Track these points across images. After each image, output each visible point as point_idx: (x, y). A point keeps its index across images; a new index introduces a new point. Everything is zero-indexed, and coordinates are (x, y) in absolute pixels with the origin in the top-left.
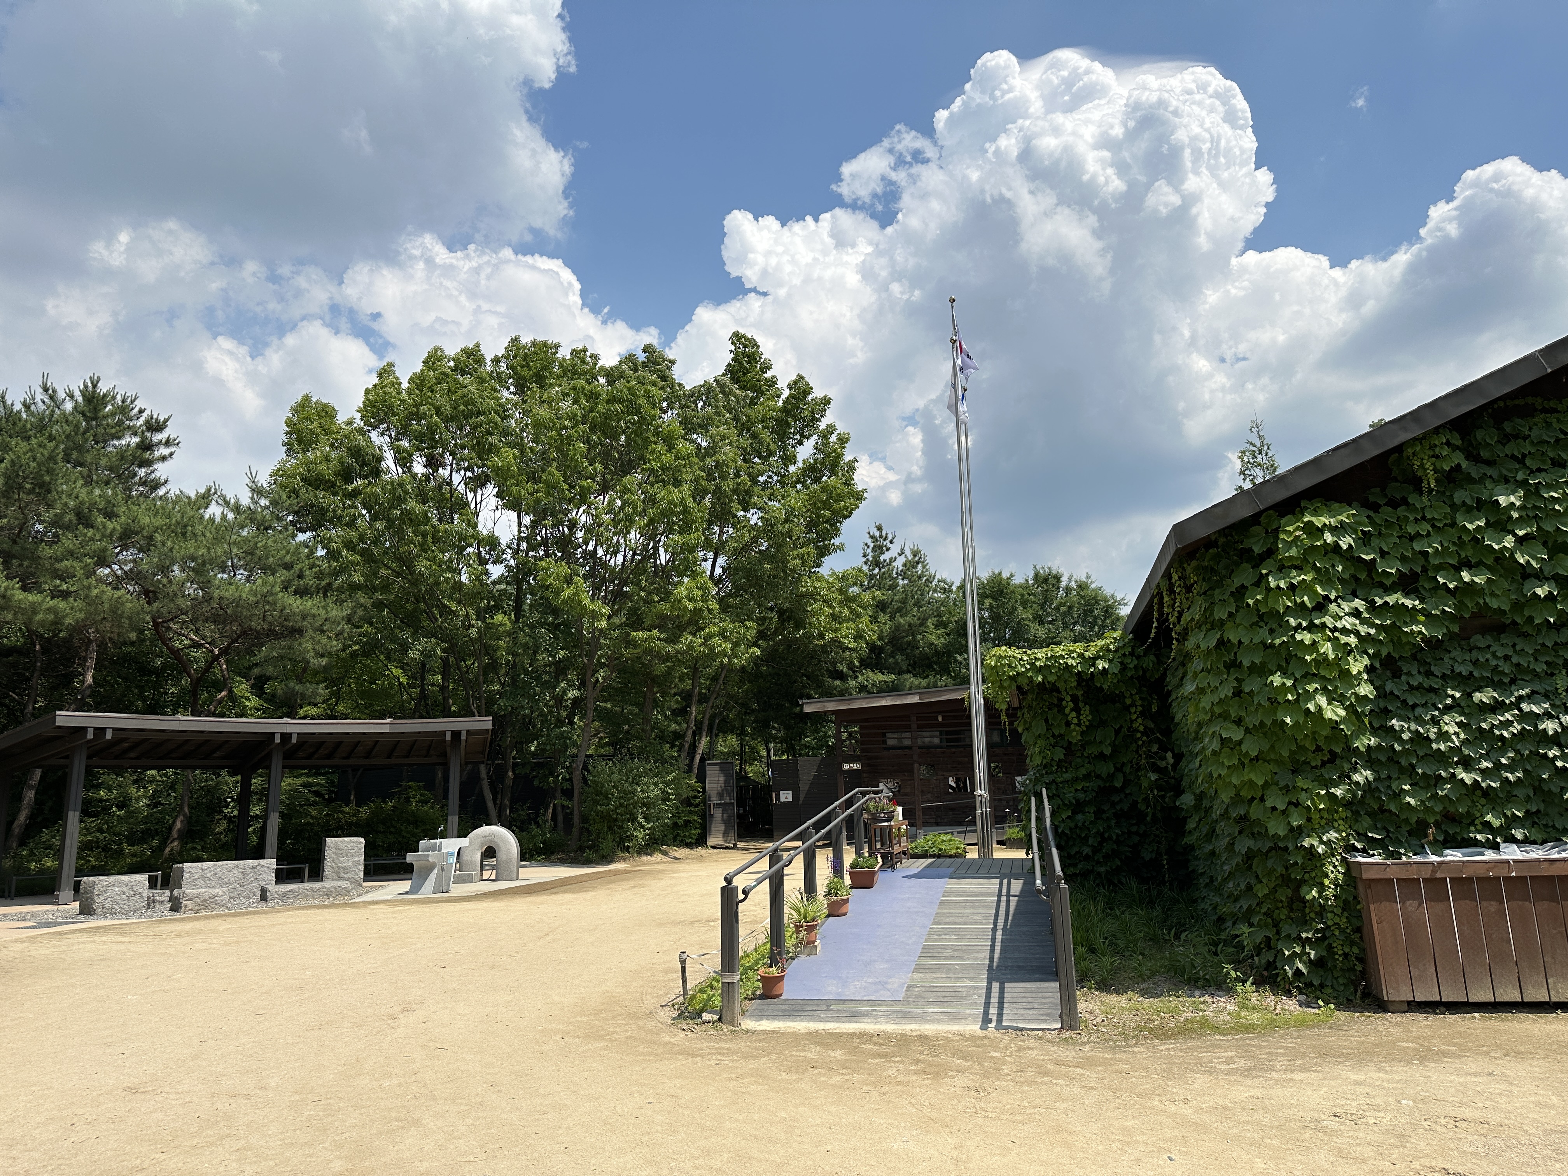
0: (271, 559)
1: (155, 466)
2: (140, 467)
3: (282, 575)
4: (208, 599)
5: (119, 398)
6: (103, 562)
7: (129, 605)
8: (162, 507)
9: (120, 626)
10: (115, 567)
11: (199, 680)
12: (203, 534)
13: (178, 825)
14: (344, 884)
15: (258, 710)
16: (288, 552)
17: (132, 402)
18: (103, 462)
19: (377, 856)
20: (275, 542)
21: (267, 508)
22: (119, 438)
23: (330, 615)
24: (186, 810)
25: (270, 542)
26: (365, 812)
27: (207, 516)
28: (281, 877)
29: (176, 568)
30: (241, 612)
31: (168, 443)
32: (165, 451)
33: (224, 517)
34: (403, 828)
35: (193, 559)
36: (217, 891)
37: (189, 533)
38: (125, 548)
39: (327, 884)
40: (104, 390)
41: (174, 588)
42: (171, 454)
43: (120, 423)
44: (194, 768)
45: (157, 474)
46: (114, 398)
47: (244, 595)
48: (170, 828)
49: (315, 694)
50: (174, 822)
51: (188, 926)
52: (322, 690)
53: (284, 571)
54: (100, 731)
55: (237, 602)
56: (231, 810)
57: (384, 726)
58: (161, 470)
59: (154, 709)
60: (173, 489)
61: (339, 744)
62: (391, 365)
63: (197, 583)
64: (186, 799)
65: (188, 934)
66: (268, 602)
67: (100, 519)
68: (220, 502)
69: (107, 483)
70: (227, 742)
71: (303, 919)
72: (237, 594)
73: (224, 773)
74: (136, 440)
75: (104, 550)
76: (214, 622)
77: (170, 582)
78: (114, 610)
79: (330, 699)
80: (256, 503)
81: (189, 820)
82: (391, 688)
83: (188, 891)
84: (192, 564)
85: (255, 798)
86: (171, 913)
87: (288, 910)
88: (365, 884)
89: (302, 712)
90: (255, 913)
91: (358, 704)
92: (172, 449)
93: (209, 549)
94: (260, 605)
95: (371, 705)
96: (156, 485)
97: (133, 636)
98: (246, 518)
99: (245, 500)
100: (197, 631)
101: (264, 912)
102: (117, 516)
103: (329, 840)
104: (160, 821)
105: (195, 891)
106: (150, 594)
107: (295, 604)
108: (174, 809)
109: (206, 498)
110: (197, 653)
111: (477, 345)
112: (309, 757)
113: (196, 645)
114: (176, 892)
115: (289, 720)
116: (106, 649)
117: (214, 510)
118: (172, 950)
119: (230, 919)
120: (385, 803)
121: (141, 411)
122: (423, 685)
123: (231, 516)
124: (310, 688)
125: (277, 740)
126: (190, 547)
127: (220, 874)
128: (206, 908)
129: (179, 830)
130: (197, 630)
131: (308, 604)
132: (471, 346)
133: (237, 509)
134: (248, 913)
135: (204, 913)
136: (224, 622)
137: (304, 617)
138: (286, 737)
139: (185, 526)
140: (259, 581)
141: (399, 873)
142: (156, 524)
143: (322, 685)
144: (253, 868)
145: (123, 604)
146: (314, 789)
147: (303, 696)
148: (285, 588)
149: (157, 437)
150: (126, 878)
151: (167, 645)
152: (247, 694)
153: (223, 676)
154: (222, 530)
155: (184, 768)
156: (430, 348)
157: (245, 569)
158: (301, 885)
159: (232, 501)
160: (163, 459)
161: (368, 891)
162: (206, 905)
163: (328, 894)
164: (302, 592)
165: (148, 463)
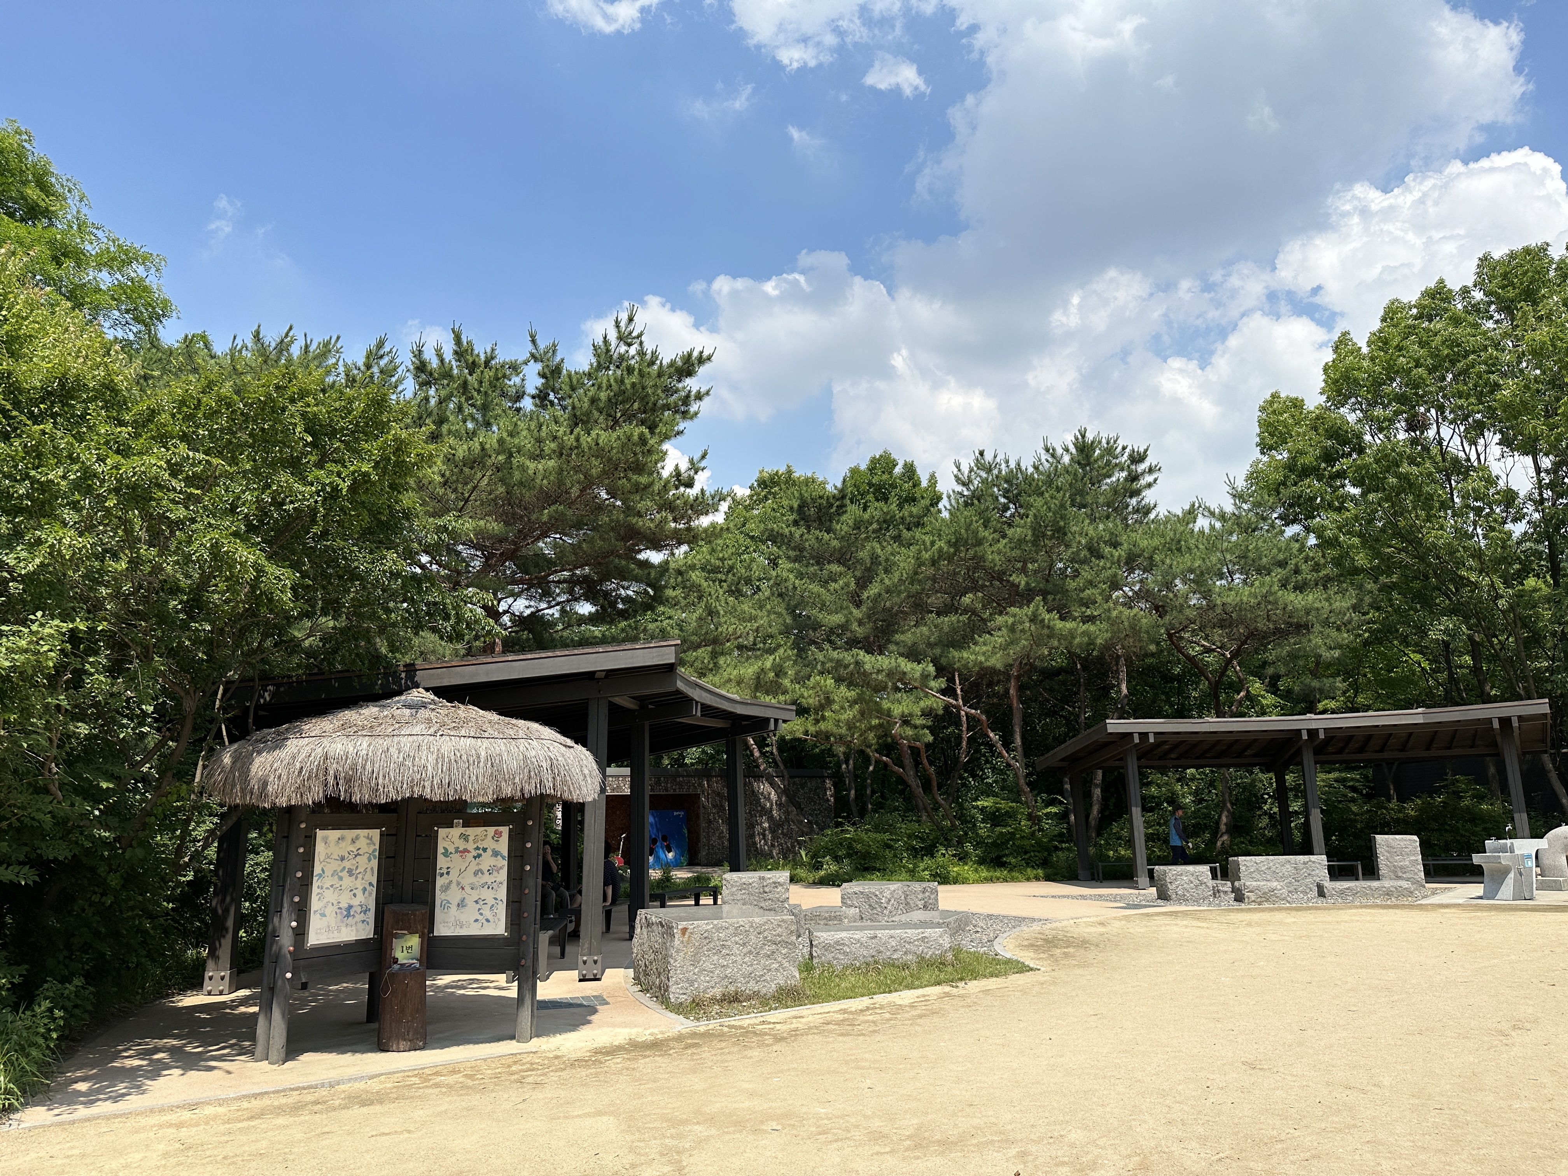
0: (1264, 560)
1: (1144, 494)
2: (1131, 497)
3: (1279, 573)
4: (1212, 607)
5: (1104, 441)
6: (1115, 585)
7: (1144, 621)
8: (1156, 529)
9: (1140, 641)
10: (1126, 589)
11: (1218, 683)
12: (1197, 547)
13: (1224, 819)
14: (1405, 884)
15: (1276, 707)
16: (1280, 550)
17: (1115, 442)
18: (1101, 500)
19: (1435, 855)
20: (1265, 542)
21: (1250, 510)
22: (1110, 476)
23: (1334, 607)
24: (1229, 805)
25: (1260, 543)
26: (1411, 810)
27: (1196, 529)
28: (1335, 873)
29: (1177, 581)
30: (1246, 615)
31: (1151, 470)
32: (1149, 479)
33: (1212, 528)
34: (1459, 825)
35: (1191, 571)
36: (1275, 884)
37: (1183, 549)
38: (1131, 571)
39: (1387, 883)
40: (1091, 439)
41: (1181, 600)
42: (1156, 480)
43: (1108, 463)
44: (1228, 766)
45: (1146, 501)
46: (1100, 442)
47: (1245, 599)
48: (1217, 823)
49: (1333, 688)
50: (1220, 817)
51: (1256, 917)
52: (1340, 683)
53: (1279, 570)
54: (1144, 735)
55: (1239, 607)
56: (1271, 806)
57: (1415, 716)
58: (1149, 497)
59: (1181, 713)
60: (1161, 512)
61: (1369, 738)
62: (1345, 334)
63: (1200, 593)
64: (1227, 796)
65: (1258, 924)
66: (1270, 602)
67: (1107, 549)
68: (1206, 513)
69: (1108, 517)
70: (1255, 740)
71: (1369, 918)
72: (1238, 599)
73: (1256, 770)
74: (1124, 474)
75: (1115, 575)
76: (1221, 627)
77: (1175, 596)
78: (1133, 627)
79: (1348, 691)
80: (1240, 508)
81: (1232, 815)
82: (1414, 674)
83: (1248, 883)
84: (1192, 577)
85: (1291, 795)
86: (1235, 903)
87: (1350, 908)
88: (1427, 885)
89: (1320, 706)
90: (1317, 908)
91: (1379, 695)
92: (1155, 476)
93: (1204, 559)
94: (1263, 606)
95: (1394, 694)
96: (1147, 510)
97: (1153, 648)
98: (1233, 524)
99: (1229, 507)
100: (1206, 638)
101: (1325, 909)
102: (1121, 544)
103: (1378, 837)
104: (1207, 816)
105: (1254, 883)
106: (1160, 609)
107: (1295, 600)
108: (1217, 805)
109: (1191, 514)
110: (1209, 658)
111: (1441, 281)
112: (1340, 751)
113: (1208, 651)
114: (1237, 884)
115: (1313, 716)
116: (1131, 662)
117: (1202, 523)
118: (1246, 938)
119: (1294, 913)
120: (1432, 798)
121: (1124, 448)
122: (1449, 668)
123: (1218, 525)
124: (1327, 682)
125: (1305, 737)
126: (1187, 560)
127: (1273, 868)
128: (1267, 900)
129: (1226, 824)
130: (1207, 636)
131: (1312, 598)
132: (1432, 285)
133: (1222, 517)
134: (1310, 908)
135: (1266, 905)
136: (1230, 626)
137: (1308, 613)
138: (1313, 733)
139: (1179, 541)
140: (1257, 583)
141: (1464, 875)
142: (1154, 545)
143: (1339, 679)
144: (1305, 863)
145: (1139, 621)
146: (1351, 784)
147: (1321, 691)
148: (1284, 586)
149: (1141, 467)
150: (1191, 868)
151: (1183, 654)
152: (1262, 693)
153: (1239, 677)
154: (1213, 540)
155: (1219, 766)
156: (1385, 302)
157: (1241, 573)
158: (1357, 883)
159: (1217, 511)
160: (1149, 485)
161: (1433, 894)
162: (1267, 897)
163: (1388, 894)
164: (1300, 588)
165: (1136, 493)
